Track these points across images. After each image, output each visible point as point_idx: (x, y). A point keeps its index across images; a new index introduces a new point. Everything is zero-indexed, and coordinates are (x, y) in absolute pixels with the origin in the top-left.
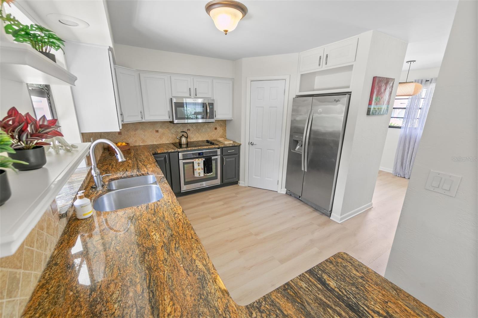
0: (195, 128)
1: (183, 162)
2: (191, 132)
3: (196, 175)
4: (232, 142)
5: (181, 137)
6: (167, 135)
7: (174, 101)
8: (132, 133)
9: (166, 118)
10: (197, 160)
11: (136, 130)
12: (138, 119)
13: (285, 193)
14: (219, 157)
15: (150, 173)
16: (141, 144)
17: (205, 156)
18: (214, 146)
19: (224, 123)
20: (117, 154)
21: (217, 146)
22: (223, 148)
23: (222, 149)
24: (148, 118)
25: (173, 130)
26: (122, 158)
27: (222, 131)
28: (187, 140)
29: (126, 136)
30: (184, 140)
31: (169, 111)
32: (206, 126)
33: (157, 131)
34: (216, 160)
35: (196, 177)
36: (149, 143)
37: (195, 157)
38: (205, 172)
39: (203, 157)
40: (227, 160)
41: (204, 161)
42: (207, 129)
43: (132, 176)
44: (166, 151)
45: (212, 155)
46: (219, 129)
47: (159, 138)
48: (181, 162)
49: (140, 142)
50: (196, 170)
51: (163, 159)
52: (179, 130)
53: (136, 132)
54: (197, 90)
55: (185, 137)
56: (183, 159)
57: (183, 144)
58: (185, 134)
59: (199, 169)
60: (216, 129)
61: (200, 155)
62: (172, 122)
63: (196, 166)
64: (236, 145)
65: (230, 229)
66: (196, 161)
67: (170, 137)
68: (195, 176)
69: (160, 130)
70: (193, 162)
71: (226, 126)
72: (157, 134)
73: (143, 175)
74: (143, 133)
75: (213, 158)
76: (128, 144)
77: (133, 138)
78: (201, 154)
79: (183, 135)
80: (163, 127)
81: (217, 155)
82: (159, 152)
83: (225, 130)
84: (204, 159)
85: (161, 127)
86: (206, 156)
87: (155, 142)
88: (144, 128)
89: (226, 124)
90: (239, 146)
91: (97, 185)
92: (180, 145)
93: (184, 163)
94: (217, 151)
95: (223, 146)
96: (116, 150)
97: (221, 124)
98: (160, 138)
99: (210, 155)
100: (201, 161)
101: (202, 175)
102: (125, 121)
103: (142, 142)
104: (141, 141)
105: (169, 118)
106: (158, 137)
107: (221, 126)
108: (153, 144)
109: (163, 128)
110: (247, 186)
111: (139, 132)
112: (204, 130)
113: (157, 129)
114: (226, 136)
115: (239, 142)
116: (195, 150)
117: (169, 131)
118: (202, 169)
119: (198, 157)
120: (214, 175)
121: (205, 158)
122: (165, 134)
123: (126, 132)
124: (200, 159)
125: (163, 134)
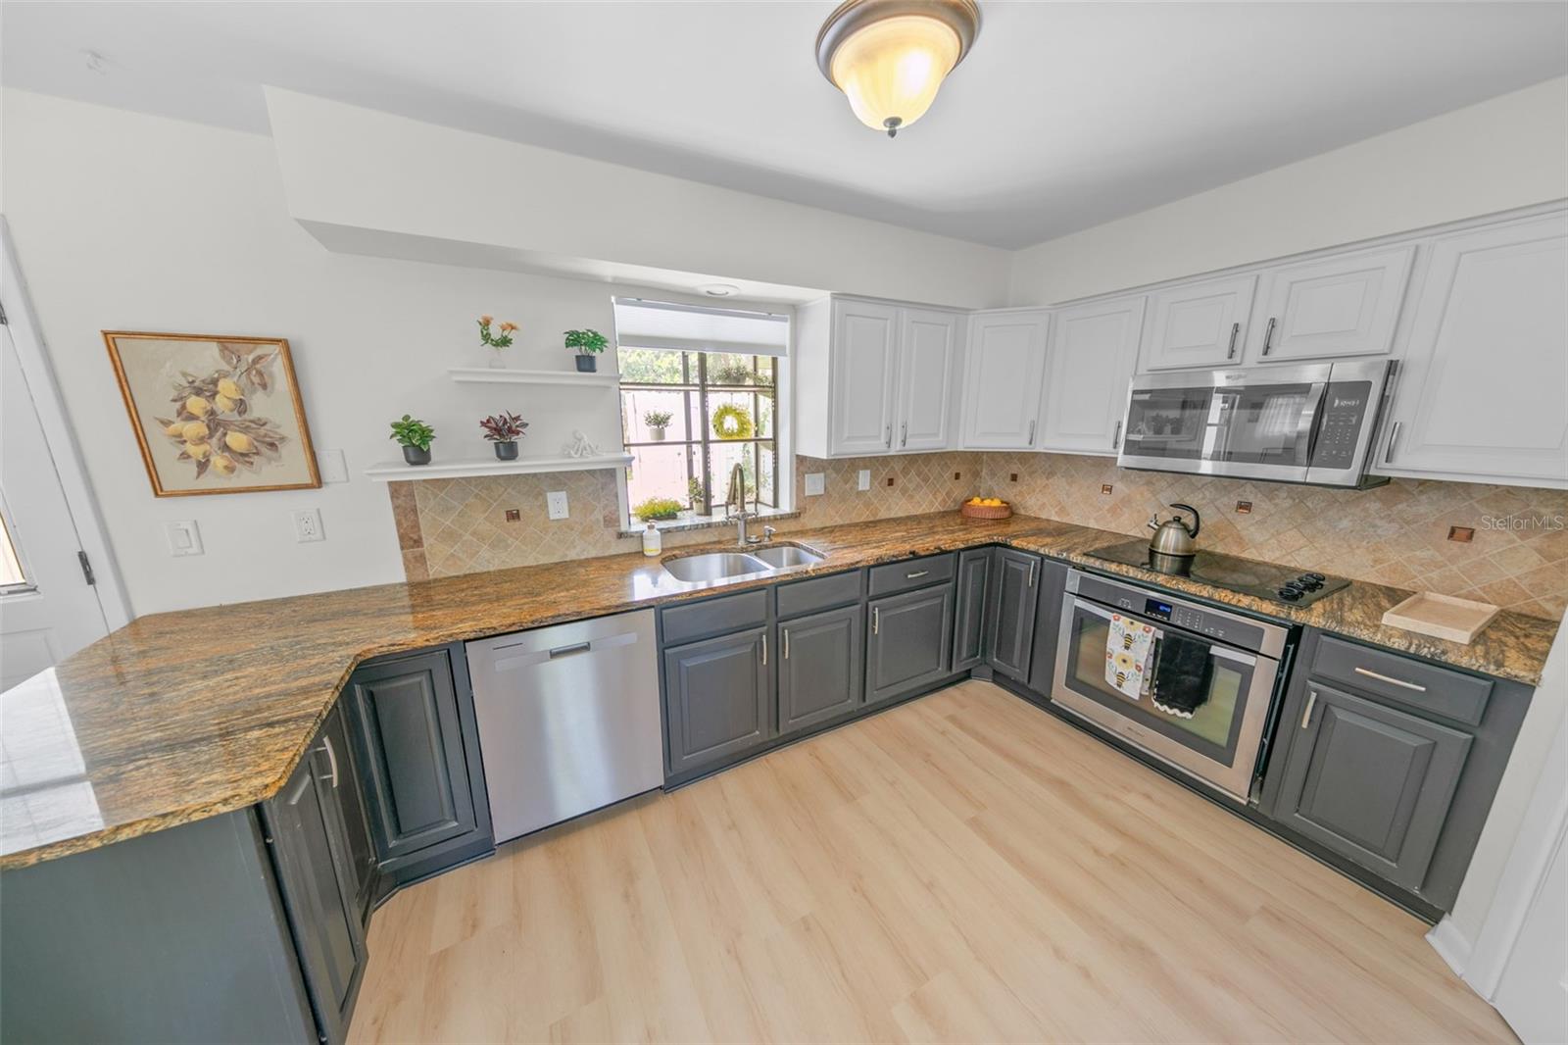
0: (1288, 503)
1: (1076, 604)
2: (1258, 518)
3: (1108, 676)
6: (1140, 508)
7: (1139, 384)
9: (1106, 447)
10: (1124, 620)
11: (1051, 474)
12: (1018, 443)
14: (1264, 668)
16: (1053, 518)
17: (1179, 623)
23: (1297, 632)
27: (1532, 560)
28: (1191, 543)
30: (1171, 539)
32: (1372, 505)
33: (1108, 488)
34: (1247, 673)
35: (1107, 682)
36: (1077, 519)
37: (1129, 607)
38: (1152, 692)
39: (1165, 625)
41: (1158, 642)
42: (1378, 522)
44: (1033, 547)
45: (1220, 635)
46: (1499, 540)
47: (1108, 511)
48: (1070, 603)
49: (1053, 513)
50: (1110, 655)
52: (1191, 499)
53: (1051, 481)
55: (1185, 527)
56: (1077, 596)
57: (1162, 554)
58: (1187, 519)
59: (1124, 661)
60: (1463, 534)
61: (1152, 610)
63: (1115, 643)
65: (930, 886)
66: (1120, 625)
68: (1106, 679)
69: (1119, 487)
70: (1107, 623)
72: (1105, 497)
74: (1067, 488)
75: (1225, 653)
76: (1008, 506)
77: (1036, 496)
78: (1161, 608)
79: (1177, 520)
80: (1132, 477)
81: (1255, 653)
82: (1014, 544)
84: (1161, 634)
85: (1123, 478)
86: (1187, 626)
87: (1092, 521)
88: (1073, 472)
93: (1077, 612)
94: (1262, 631)
95: (1317, 622)
98: (1114, 511)
99: (1208, 632)
100: (1145, 634)
101: (1133, 690)
103: (1056, 512)
104: (1056, 510)
105: (1116, 446)
106: (1107, 507)
108: (1086, 525)
109: (1131, 482)
111: (1059, 483)
112: (1345, 523)
113: (1109, 482)
116: (1136, 582)
117: (1148, 495)
118: (1137, 668)
119: (1143, 613)
120: (1214, 739)
121: (1165, 631)
122: (1134, 505)
124: (1139, 626)
125: (1126, 501)
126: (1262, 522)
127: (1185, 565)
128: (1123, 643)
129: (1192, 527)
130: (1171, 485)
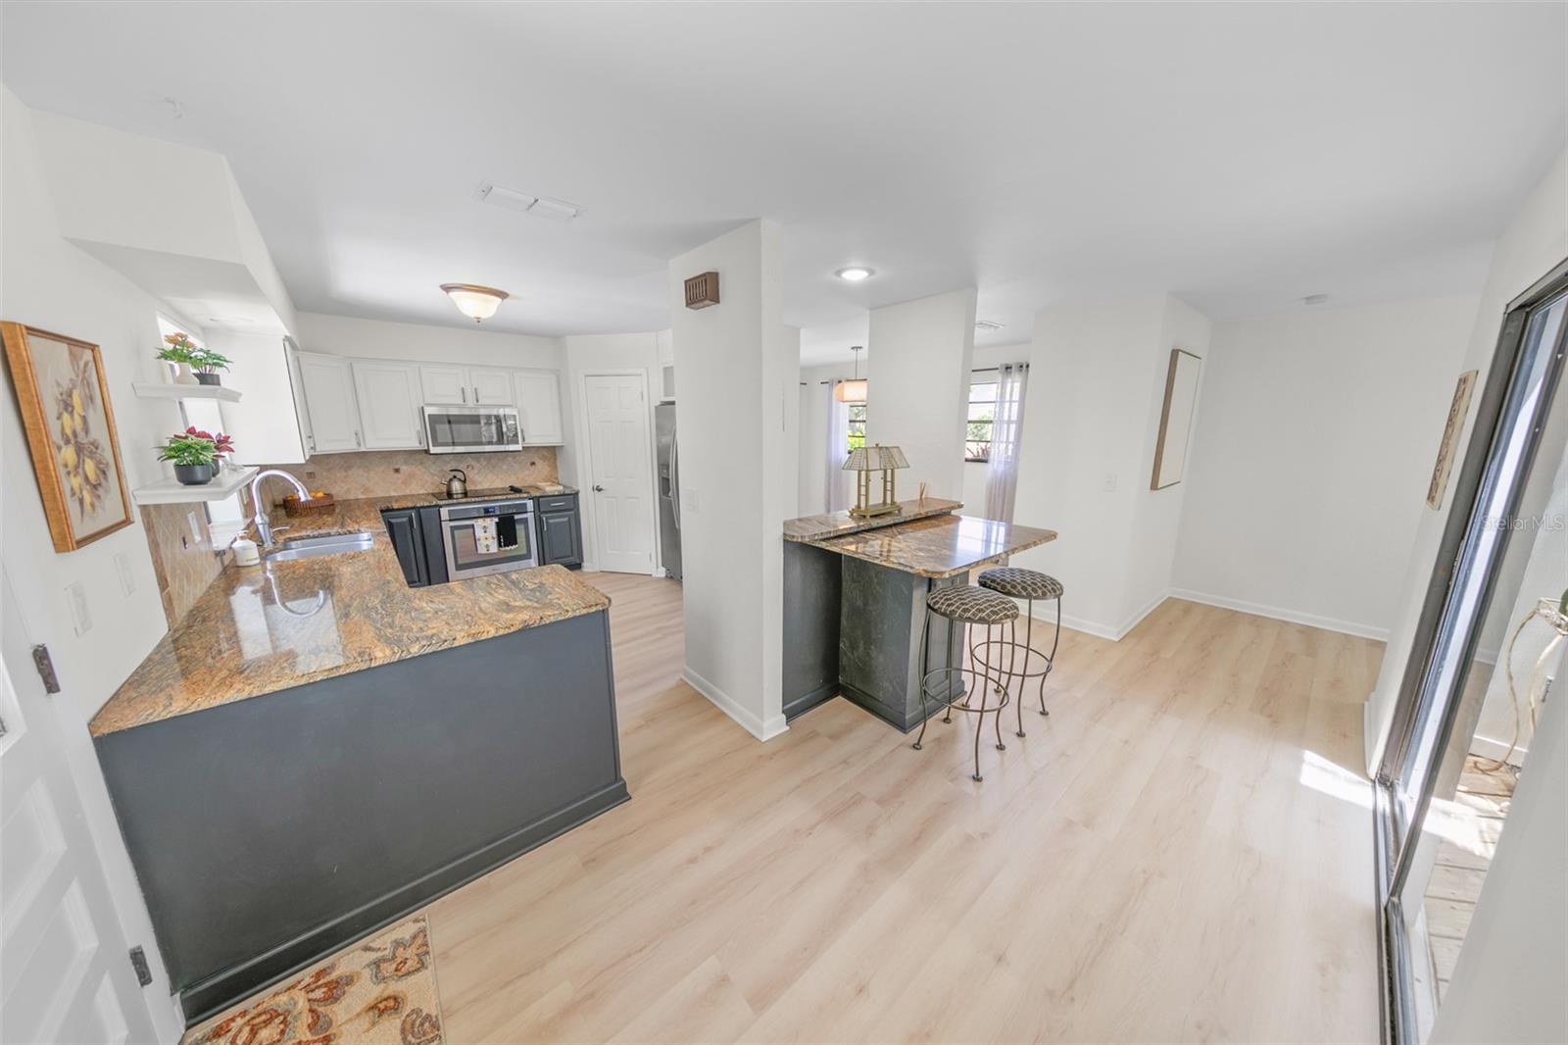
0: (485, 463)
1: (451, 525)
2: (475, 471)
3: (482, 550)
4: (561, 488)
5: (451, 480)
6: (421, 478)
7: (429, 411)
8: (340, 474)
9: (413, 444)
10: (480, 521)
11: (349, 467)
12: (350, 446)
13: (664, 575)
14: (530, 516)
15: (362, 529)
16: (359, 497)
17: (499, 513)
18: (518, 495)
19: (551, 452)
20: (298, 491)
21: (525, 495)
22: (541, 499)
23: (536, 500)
24: (372, 444)
25: (434, 469)
26: (306, 496)
27: (548, 469)
28: (465, 486)
29: (326, 481)
30: (457, 486)
31: (418, 432)
32: (510, 459)
33: (397, 471)
34: (525, 521)
35: (481, 554)
36: (380, 492)
37: (479, 515)
38: (500, 546)
39: (496, 516)
40: (551, 521)
41: (497, 523)
42: (513, 465)
43: (329, 535)
44: (410, 505)
45: (515, 511)
46: (540, 464)
47: (402, 483)
48: (446, 527)
49: (359, 493)
50: (479, 540)
51: (405, 520)
52: (449, 467)
53: (350, 473)
54: (479, 391)
55: (460, 480)
56: (450, 520)
57: (456, 491)
58: (460, 475)
59: (487, 539)
60: (533, 464)
61: (487, 513)
62: (427, 452)
63: (479, 533)
64: (568, 492)
66: (479, 524)
67: (427, 482)
68: (479, 552)
69: (404, 468)
70: (473, 526)
71: (555, 459)
72: (396, 475)
73: (350, 533)
74: (366, 475)
75: (516, 517)
76: (328, 495)
77: (342, 485)
78: (491, 510)
79: (455, 477)
80: (409, 461)
81: (526, 512)
82: (396, 507)
83: (554, 467)
84: (497, 520)
85: (406, 462)
86: (502, 513)
87: (392, 492)
88: (367, 464)
89: (555, 455)
90: (577, 493)
91: (264, 538)
92: (450, 495)
93: (453, 529)
94: (526, 504)
95: (538, 494)
96: (296, 485)
97: (543, 455)
98: (405, 483)
99: (510, 511)
100: (491, 524)
101: (494, 548)
102: (318, 449)
103: (362, 493)
104: (361, 491)
105: (420, 443)
106: (400, 481)
107: (544, 458)
108: (389, 495)
109: (410, 464)
110: (598, 570)
111: (356, 472)
112: (505, 467)
113: (397, 467)
114: (557, 478)
115: (575, 488)
116: (479, 502)
117: (423, 470)
118: (493, 538)
119: (484, 515)
120: (524, 552)
121: (499, 517)
122: (417, 476)
123: (325, 474)
124: (488, 520)
125: (412, 476)
126: (478, 473)
127: (465, 494)
128: (482, 531)
129: (463, 479)
130: (434, 463)
